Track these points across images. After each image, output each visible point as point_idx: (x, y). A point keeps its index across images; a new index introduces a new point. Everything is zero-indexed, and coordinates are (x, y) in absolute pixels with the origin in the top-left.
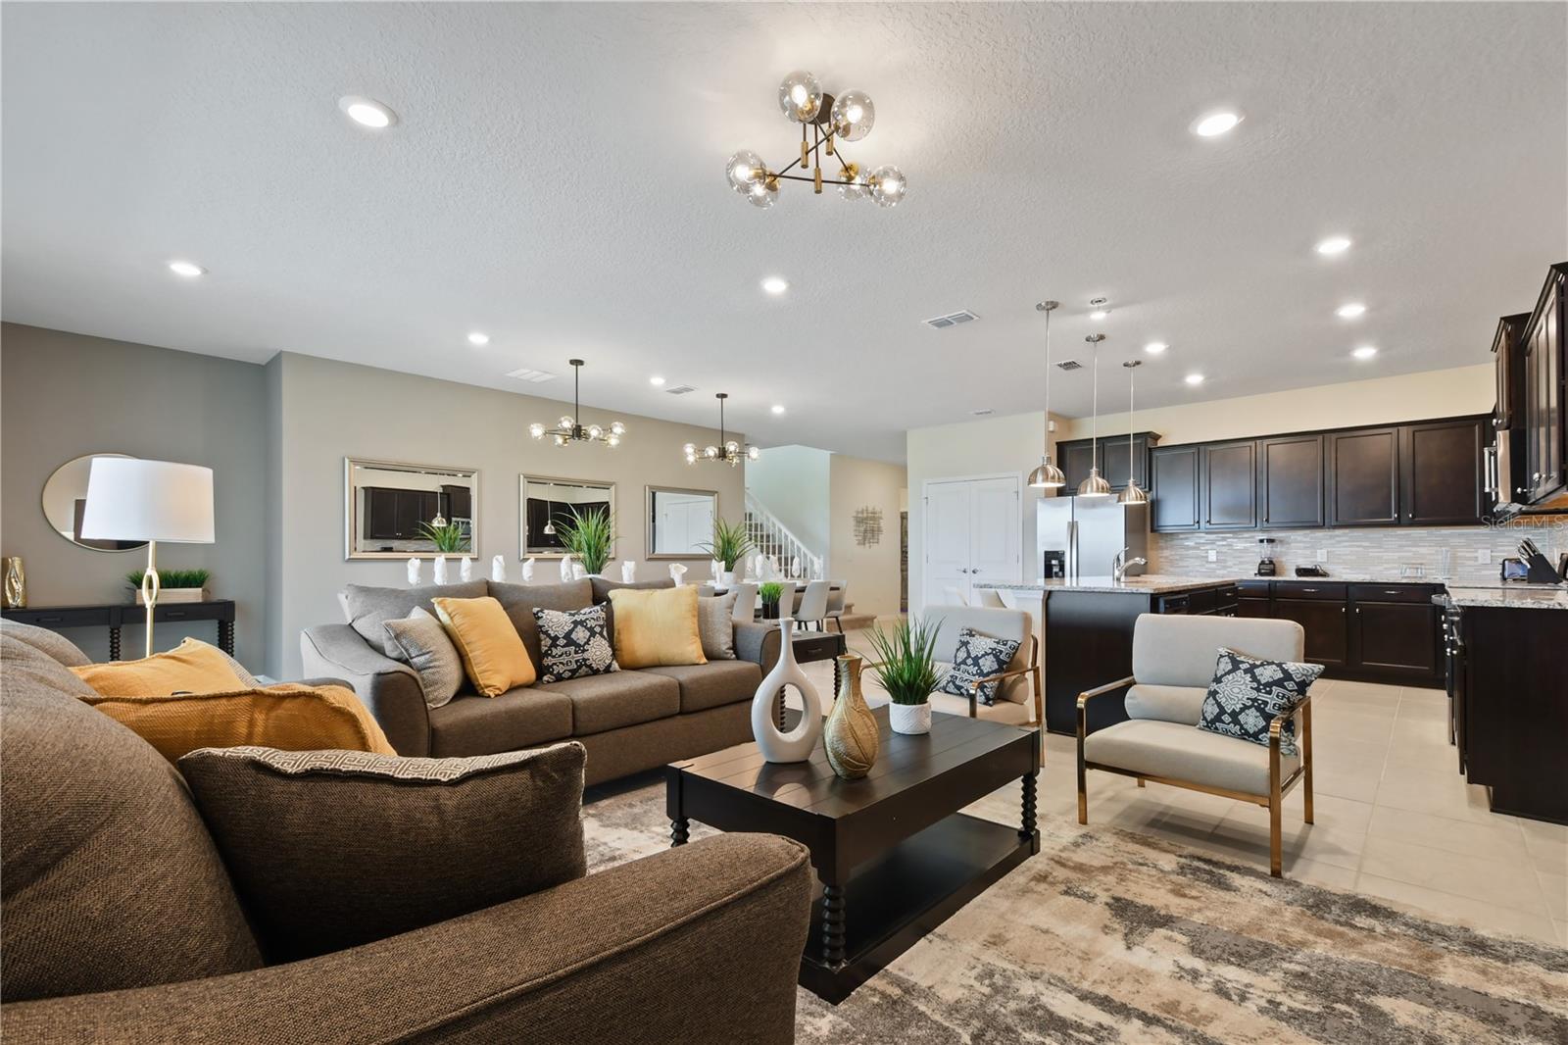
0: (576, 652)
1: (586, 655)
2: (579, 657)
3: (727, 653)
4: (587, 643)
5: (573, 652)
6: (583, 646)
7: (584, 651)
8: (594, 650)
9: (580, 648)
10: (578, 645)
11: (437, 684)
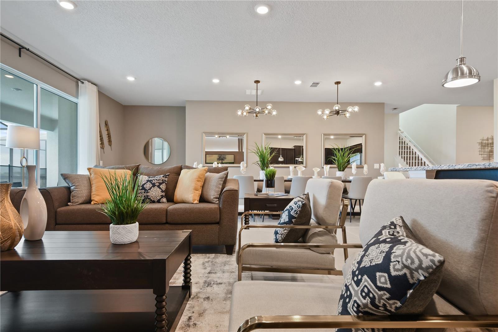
0: (144, 193)
1: (148, 194)
2: (145, 194)
3: (213, 200)
4: (150, 189)
5: (143, 192)
6: (148, 190)
7: (148, 192)
8: (152, 192)
9: (146, 191)
10: (145, 190)
11: (75, 197)
